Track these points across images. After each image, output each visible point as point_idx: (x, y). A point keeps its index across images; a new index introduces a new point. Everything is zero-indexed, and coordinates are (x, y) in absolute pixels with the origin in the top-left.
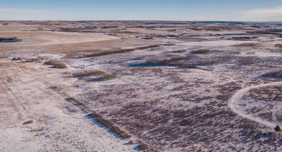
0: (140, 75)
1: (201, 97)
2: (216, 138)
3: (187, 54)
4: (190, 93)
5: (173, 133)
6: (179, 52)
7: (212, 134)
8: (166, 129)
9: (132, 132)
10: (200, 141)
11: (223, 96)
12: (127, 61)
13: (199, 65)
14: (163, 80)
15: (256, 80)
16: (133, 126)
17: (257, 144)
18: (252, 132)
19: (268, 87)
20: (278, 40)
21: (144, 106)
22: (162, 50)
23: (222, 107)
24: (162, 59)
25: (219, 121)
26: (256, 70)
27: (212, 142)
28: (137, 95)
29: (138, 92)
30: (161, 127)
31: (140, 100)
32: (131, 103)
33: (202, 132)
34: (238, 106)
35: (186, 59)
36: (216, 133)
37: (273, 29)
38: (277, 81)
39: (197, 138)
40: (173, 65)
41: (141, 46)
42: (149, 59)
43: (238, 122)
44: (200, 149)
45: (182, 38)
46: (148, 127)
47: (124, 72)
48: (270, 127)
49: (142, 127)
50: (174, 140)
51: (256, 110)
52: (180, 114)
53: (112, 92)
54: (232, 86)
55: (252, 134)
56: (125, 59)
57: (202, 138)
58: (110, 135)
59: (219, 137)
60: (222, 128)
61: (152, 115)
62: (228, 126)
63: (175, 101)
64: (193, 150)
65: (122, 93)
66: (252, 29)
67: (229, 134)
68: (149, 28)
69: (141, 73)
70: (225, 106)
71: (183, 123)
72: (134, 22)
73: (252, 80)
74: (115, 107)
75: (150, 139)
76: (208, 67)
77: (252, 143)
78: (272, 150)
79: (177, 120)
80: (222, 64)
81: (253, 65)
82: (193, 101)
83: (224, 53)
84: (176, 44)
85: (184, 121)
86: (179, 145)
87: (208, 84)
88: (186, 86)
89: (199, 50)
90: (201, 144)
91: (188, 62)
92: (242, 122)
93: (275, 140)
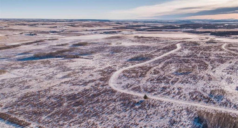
0: (31, 68)
1: (87, 81)
2: (104, 112)
3: (70, 47)
4: (77, 79)
5: (69, 113)
6: (62, 45)
7: (101, 109)
8: (63, 112)
9: (31, 120)
10: (92, 116)
11: (104, 78)
12: (15, 56)
13: (81, 55)
14: (53, 70)
15: (126, 64)
16: (31, 114)
17: (134, 111)
18: (129, 103)
19: (135, 68)
20: (136, 33)
21: (38, 94)
22: (47, 44)
23: (105, 87)
24: (48, 52)
25: (105, 98)
26: (124, 56)
27: (102, 115)
28: (30, 86)
29: (31, 83)
30: (58, 110)
31: (34, 90)
32: (25, 94)
33: (93, 109)
34: (117, 84)
35: (69, 51)
36: (103, 108)
37: (131, 25)
38: (140, 63)
39: (89, 115)
40: (59, 57)
41: (27, 42)
42: (37, 52)
43: (118, 97)
44: (94, 123)
45: (63, 33)
46: (46, 113)
47: (14, 66)
48: (141, 97)
49: (40, 113)
50: (70, 119)
51: (129, 86)
52: (72, 97)
53: (4, 86)
54: (110, 70)
55: (129, 104)
56: (12, 54)
57: (94, 113)
58: (9, 126)
59: (106, 110)
60: (108, 103)
61: (48, 101)
62: (112, 101)
63: (67, 87)
64: (88, 125)
65: (15, 86)
66: (117, 26)
67: (113, 107)
68: (31, 25)
69: (31, 65)
70: (107, 86)
71: (76, 104)
72: (16, 20)
73: (123, 64)
74: (9, 99)
75: (49, 122)
76: (89, 56)
77: (130, 110)
78: (145, 113)
79: (70, 103)
80: (99, 53)
81: (122, 52)
82: (81, 85)
83: (99, 45)
84: (59, 39)
85: (77, 102)
86: (76, 123)
87: (91, 70)
88: (73, 73)
89: (79, 43)
90: (94, 119)
91: (72, 54)
92: (121, 96)
93: (145, 105)
